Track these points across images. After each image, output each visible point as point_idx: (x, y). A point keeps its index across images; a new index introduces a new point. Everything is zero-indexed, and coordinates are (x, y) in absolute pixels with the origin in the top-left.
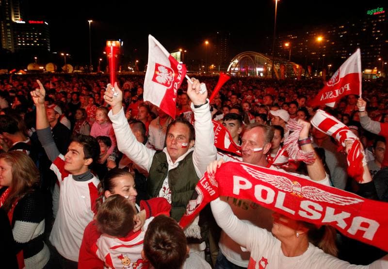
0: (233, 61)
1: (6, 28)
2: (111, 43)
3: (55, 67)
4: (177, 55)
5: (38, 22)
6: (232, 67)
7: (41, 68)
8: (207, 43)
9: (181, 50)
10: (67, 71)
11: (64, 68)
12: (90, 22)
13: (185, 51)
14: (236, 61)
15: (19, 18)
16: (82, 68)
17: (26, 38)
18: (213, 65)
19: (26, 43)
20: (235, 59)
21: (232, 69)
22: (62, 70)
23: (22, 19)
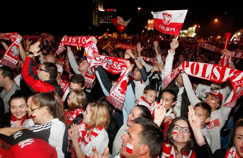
0: (236, 33)
1: (96, 13)
2: (151, 21)
3: (117, 35)
4: (193, 29)
5: (111, 10)
6: (234, 38)
7: (110, 35)
8: (216, 20)
9: (196, 26)
10: (124, 37)
11: (122, 36)
12: (139, 9)
13: (199, 27)
14: (239, 34)
15: (102, 8)
16: (132, 36)
17: (104, 19)
18: (219, 37)
19: (104, 22)
20: (238, 32)
21: (235, 39)
22: (121, 37)
23: (104, 9)
